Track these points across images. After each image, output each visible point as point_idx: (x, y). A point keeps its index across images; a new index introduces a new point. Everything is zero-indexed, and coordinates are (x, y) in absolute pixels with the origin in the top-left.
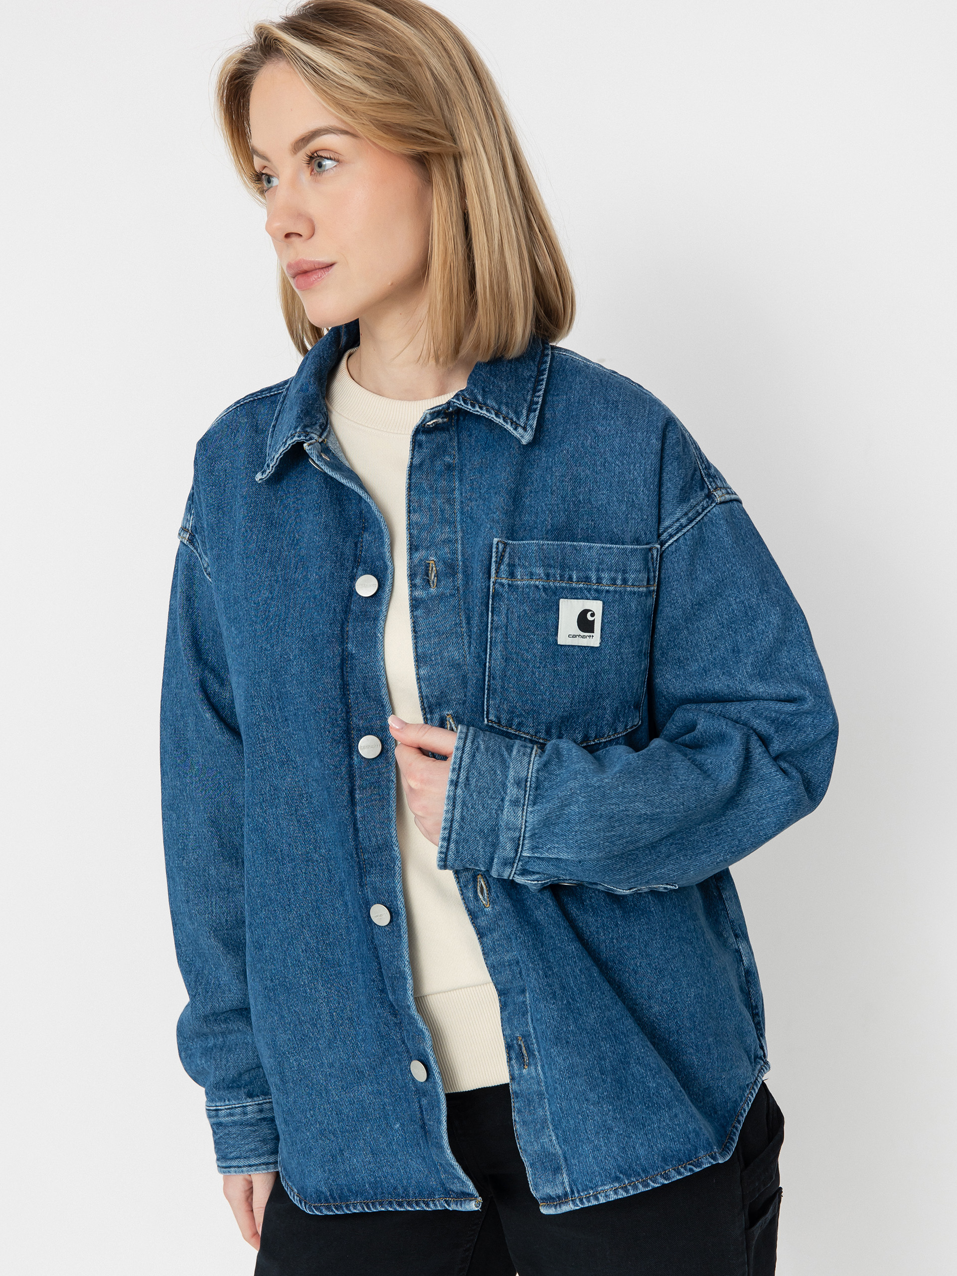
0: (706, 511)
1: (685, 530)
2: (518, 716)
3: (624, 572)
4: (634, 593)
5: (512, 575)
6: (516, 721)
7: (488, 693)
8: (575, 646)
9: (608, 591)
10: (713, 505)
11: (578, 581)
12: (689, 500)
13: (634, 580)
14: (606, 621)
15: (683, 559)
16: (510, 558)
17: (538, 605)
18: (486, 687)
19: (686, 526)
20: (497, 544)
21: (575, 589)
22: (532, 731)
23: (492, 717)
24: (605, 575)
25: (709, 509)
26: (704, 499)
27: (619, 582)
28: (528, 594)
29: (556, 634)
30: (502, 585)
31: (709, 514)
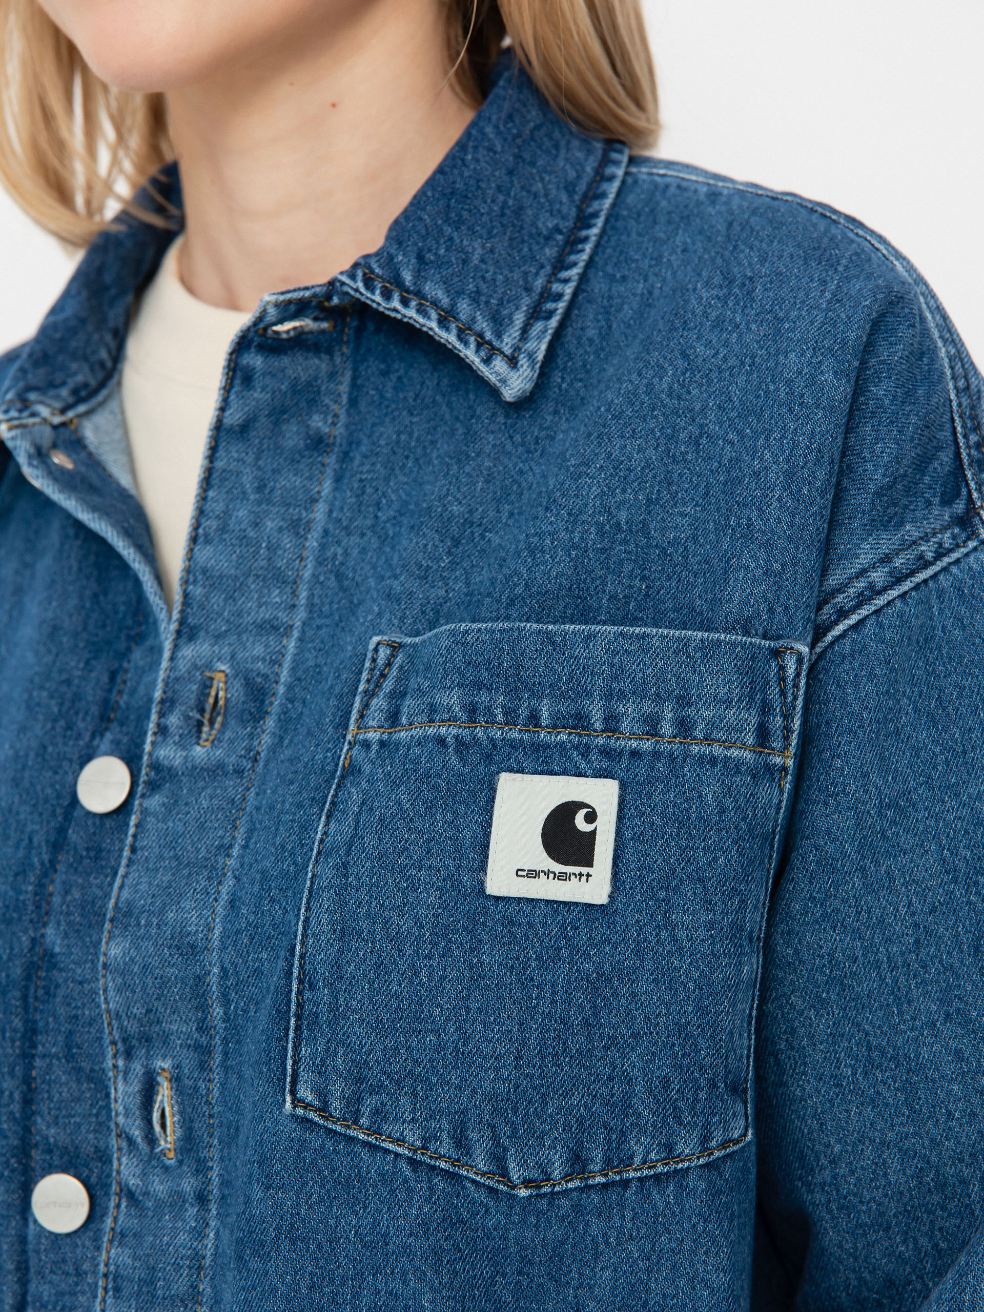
0: (946, 560)
1: (880, 601)
2: (372, 1091)
3: (683, 701)
4: (713, 761)
5: (393, 718)
6: (370, 1103)
7: (298, 1028)
8: (538, 900)
9: (635, 754)
10: (971, 544)
11: (555, 727)
12: (902, 523)
13: (712, 725)
14: (628, 834)
15: (871, 677)
16: (398, 680)
17: (436, 787)
18: (293, 1008)
19: (885, 589)
20: (376, 650)
21: (546, 746)
22: (413, 1136)
23: (306, 1093)
24: (628, 709)
25: (955, 556)
26: (944, 529)
27: (667, 728)
28: (416, 761)
29: (483, 867)
30: (366, 745)
31: (954, 570)
